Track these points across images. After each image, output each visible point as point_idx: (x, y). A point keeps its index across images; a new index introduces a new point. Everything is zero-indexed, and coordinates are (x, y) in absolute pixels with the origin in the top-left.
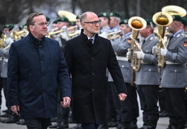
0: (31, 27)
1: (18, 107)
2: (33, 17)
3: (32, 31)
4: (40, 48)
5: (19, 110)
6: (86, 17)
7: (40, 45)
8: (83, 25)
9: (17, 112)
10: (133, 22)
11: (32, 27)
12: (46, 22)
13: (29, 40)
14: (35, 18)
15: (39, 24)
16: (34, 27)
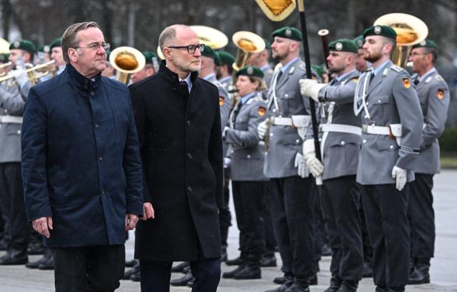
0: (71, 52)
1: (51, 221)
2: (76, 31)
3: (73, 60)
4: (93, 97)
5: (52, 228)
6: (175, 36)
7: (94, 90)
8: (166, 51)
9: (48, 231)
10: (120, 58)
11: (73, 53)
12: (103, 43)
13: (67, 80)
14: (80, 33)
15: (89, 46)
16: (77, 52)
